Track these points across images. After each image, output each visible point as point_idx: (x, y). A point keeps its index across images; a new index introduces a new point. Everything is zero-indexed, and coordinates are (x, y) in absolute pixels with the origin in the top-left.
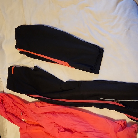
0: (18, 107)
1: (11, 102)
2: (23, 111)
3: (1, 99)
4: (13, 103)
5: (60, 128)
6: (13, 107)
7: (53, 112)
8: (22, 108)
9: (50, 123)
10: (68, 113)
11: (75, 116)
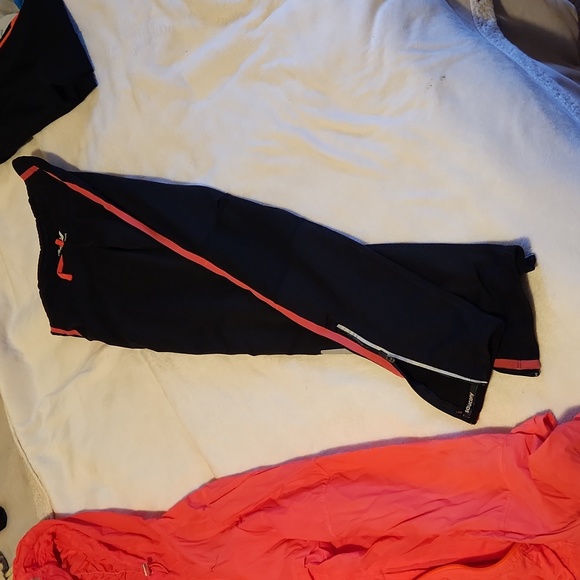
0: (125, 552)
1: (91, 540)
2: (150, 561)
3: (51, 547)
4: (100, 542)
5: (311, 553)
6: (106, 563)
7: (266, 503)
8: (142, 547)
9: (268, 552)
10: (325, 482)
11: (354, 482)
